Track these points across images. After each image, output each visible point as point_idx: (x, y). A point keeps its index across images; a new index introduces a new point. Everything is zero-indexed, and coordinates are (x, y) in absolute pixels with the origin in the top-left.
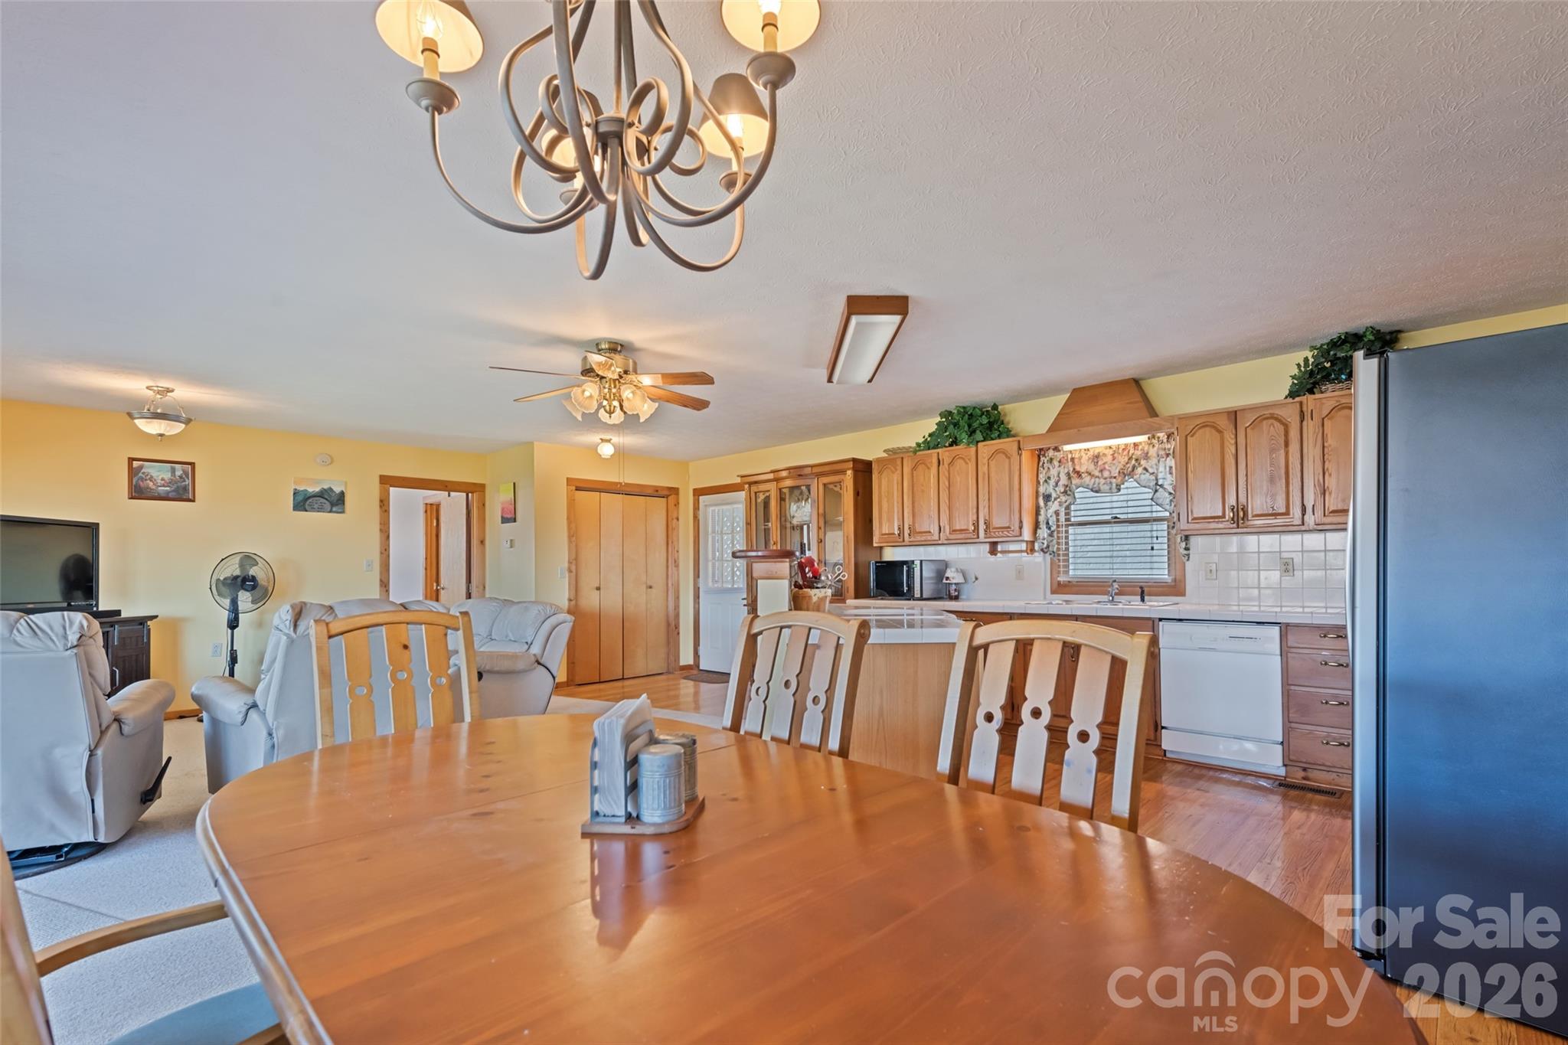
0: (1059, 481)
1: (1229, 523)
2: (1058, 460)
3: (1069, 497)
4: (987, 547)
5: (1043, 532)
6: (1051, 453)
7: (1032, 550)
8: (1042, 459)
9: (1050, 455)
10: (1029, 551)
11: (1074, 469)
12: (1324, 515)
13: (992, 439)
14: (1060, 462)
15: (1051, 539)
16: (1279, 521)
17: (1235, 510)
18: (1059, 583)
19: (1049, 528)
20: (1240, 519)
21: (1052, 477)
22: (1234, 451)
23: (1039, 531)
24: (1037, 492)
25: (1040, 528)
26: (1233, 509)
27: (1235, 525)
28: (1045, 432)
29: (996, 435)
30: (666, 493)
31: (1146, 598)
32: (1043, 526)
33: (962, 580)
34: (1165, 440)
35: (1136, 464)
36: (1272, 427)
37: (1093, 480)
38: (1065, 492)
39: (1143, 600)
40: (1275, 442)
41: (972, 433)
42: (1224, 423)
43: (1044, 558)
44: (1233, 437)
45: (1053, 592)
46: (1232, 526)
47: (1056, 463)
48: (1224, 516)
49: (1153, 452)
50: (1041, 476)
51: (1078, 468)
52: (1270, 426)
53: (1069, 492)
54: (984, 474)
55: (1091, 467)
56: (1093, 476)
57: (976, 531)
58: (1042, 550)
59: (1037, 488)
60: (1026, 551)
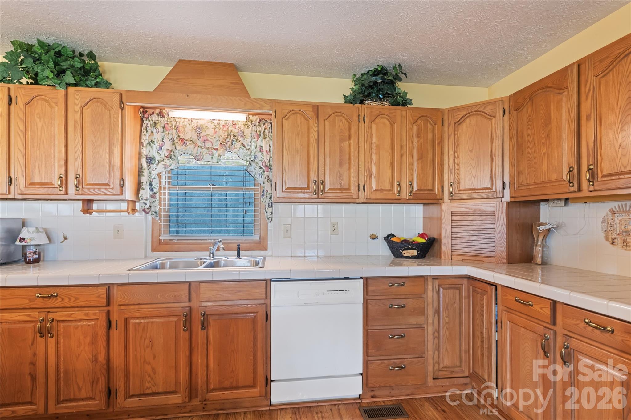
0: (162, 145)
1: (312, 194)
2: (163, 126)
3: (174, 162)
4: (80, 205)
5: (145, 193)
6: (155, 118)
7: (134, 210)
8: (146, 122)
9: (154, 119)
10: (130, 211)
11: (179, 136)
12: (371, 192)
13: (87, 86)
14: (164, 127)
15: (154, 200)
16: (344, 194)
17: (317, 183)
18: (160, 242)
19: (152, 190)
20: (319, 191)
21: (155, 141)
22: (316, 137)
23: (141, 191)
24: (140, 154)
25: (143, 189)
26: (315, 183)
27: (316, 196)
28: (152, 91)
29: (93, 83)
31: (242, 253)
32: (146, 186)
33: (45, 241)
34: (257, 124)
35: (234, 140)
36: (341, 123)
37: (196, 148)
38: (169, 157)
39: (239, 255)
40: (343, 134)
41: (60, 73)
42: (310, 113)
43: (146, 218)
44: (316, 125)
45: (153, 250)
46: (314, 196)
47: (159, 127)
48: (308, 188)
49: (248, 132)
50: (143, 138)
51: (182, 136)
52: (340, 122)
53: (173, 157)
54: (76, 122)
55: (195, 137)
56: (196, 144)
57: (64, 187)
58: (144, 210)
59: (140, 149)
60: (127, 211)
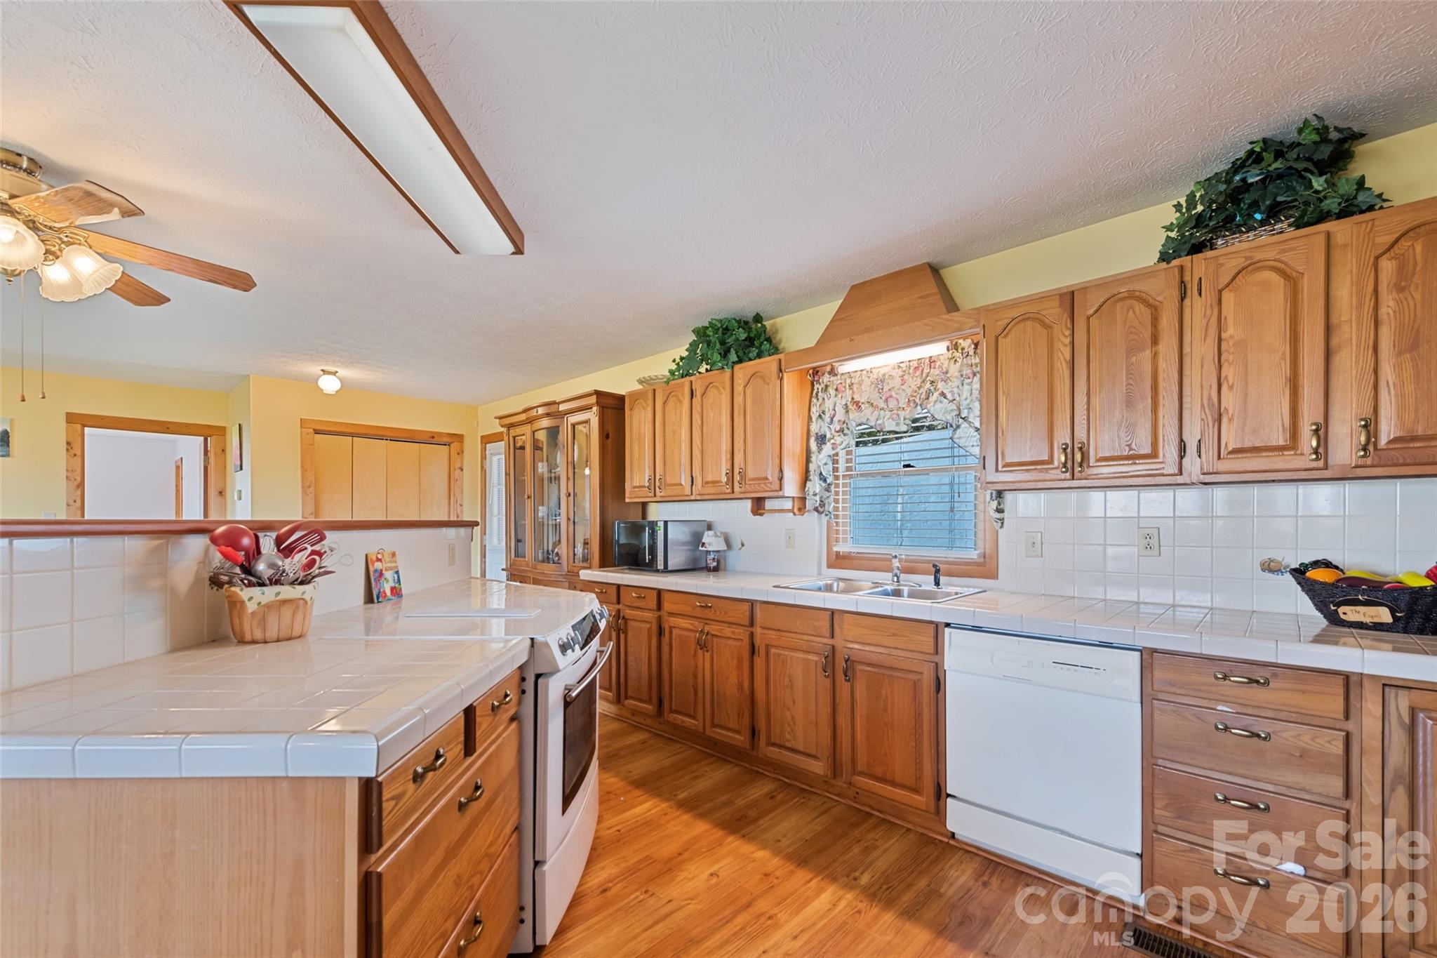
0: (834, 416)
1: (1058, 471)
2: (835, 387)
3: (846, 438)
4: (748, 504)
5: (815, 486)
6: (826, 379)
7: (802, 509)
8: (816, 386)
9: (825, 381)
10: (796, 510)
11: (853, 399)
12: (1219, 458)
13: (750, 360)
14: (836, 390)
15: (828, 494)
16: (1141, 467)
17: (1069, 450)
18: (838, 554)
19: (825, 481)
20: (1076, 465)
21: (827, 410)
22: (1068, 357)
23: (809, 484)
24: (808, 431)
25: (810, 480)
26: (1065, 450)
27: (1068, 475)
28: (812, 344)
29: (755, 354)
30: (446, 440)
31: (943, 579)
32: (814, 477)
33: (724, 546)
34: (971, 352)
35: (932, 388)
36: (1131, 312)
37: (876, 413)
38: (842, 430)
39: (937, 583)
40: (1136, 337)
41: (725, 354)
42: (1053, 312)
43: (819, 520)
44: (1068, 333)
45: (830, 566)
46: (1063, 476)
47: (832, 391)
48: (1051, 461)
49: (954, 370)
50: (814, 409)
51: (857, 398)
52: (1128, 312)
53: (846, 431)
55: (875, 396)
56: (877, 407)
57: (730, 484)
58: (816, 509)
59: (809, 426)
60: (792, 511)
